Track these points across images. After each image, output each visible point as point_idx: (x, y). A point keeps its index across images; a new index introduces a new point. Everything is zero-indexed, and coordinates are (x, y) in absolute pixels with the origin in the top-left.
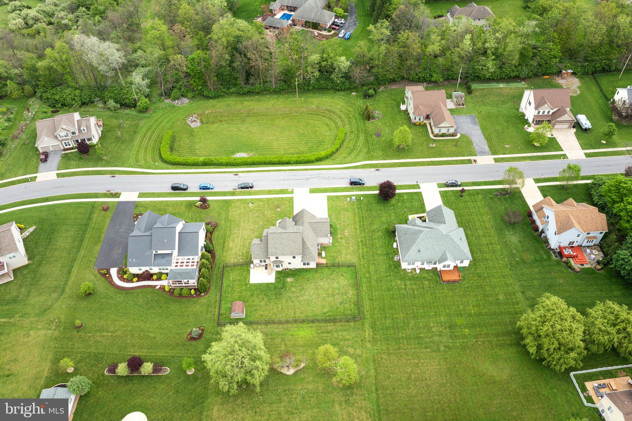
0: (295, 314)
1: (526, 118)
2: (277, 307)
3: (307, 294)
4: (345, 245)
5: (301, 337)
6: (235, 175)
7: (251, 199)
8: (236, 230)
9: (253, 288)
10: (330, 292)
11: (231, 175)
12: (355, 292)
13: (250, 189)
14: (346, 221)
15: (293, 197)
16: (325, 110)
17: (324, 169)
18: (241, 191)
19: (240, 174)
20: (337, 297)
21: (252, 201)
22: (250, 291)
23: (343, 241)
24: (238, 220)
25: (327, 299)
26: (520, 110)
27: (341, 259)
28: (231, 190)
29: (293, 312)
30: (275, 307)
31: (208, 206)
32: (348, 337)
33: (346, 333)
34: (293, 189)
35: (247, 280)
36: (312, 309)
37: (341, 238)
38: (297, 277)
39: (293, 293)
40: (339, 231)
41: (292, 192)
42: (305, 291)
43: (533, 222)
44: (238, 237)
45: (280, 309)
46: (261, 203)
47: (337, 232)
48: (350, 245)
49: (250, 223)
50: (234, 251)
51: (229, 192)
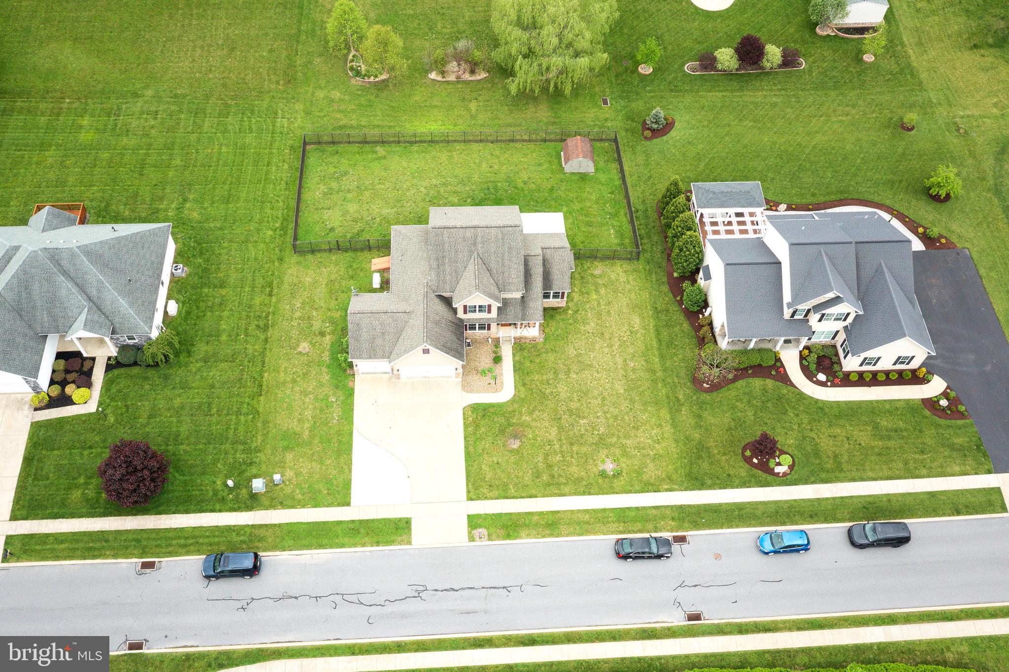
3: (423, 189)
4: (314, 313)
5: (436, 121)
6: (698, 618)
7: (612, 491)
8: (634, 370)
9: (553, 203)
10: (367, 194)
11: (711, 615)
14: (297, 396)
15: (470, 499)
18: (657, 531)
19: (678, 619)
20: (354, 185)
21: (604, 483)
22: (558, 198)
23: (317, 325)
25: (379, 180)
28: (697, 536)
29: (456, 158)
30: (496, 167)
31: (748, 453)
34: (472, 539)
35: (571, 221)
36: (411, 165)
37: (322, 334)
39: (455, 192)
40: (327, 357)
41: (474, 522)
42: (427, 195)
44: (623, 344)
46: (575, 470)
47: (332, 354)
48: (298, 314)
49: (596, 392)
50: (624, 301)
51: (696, 526)
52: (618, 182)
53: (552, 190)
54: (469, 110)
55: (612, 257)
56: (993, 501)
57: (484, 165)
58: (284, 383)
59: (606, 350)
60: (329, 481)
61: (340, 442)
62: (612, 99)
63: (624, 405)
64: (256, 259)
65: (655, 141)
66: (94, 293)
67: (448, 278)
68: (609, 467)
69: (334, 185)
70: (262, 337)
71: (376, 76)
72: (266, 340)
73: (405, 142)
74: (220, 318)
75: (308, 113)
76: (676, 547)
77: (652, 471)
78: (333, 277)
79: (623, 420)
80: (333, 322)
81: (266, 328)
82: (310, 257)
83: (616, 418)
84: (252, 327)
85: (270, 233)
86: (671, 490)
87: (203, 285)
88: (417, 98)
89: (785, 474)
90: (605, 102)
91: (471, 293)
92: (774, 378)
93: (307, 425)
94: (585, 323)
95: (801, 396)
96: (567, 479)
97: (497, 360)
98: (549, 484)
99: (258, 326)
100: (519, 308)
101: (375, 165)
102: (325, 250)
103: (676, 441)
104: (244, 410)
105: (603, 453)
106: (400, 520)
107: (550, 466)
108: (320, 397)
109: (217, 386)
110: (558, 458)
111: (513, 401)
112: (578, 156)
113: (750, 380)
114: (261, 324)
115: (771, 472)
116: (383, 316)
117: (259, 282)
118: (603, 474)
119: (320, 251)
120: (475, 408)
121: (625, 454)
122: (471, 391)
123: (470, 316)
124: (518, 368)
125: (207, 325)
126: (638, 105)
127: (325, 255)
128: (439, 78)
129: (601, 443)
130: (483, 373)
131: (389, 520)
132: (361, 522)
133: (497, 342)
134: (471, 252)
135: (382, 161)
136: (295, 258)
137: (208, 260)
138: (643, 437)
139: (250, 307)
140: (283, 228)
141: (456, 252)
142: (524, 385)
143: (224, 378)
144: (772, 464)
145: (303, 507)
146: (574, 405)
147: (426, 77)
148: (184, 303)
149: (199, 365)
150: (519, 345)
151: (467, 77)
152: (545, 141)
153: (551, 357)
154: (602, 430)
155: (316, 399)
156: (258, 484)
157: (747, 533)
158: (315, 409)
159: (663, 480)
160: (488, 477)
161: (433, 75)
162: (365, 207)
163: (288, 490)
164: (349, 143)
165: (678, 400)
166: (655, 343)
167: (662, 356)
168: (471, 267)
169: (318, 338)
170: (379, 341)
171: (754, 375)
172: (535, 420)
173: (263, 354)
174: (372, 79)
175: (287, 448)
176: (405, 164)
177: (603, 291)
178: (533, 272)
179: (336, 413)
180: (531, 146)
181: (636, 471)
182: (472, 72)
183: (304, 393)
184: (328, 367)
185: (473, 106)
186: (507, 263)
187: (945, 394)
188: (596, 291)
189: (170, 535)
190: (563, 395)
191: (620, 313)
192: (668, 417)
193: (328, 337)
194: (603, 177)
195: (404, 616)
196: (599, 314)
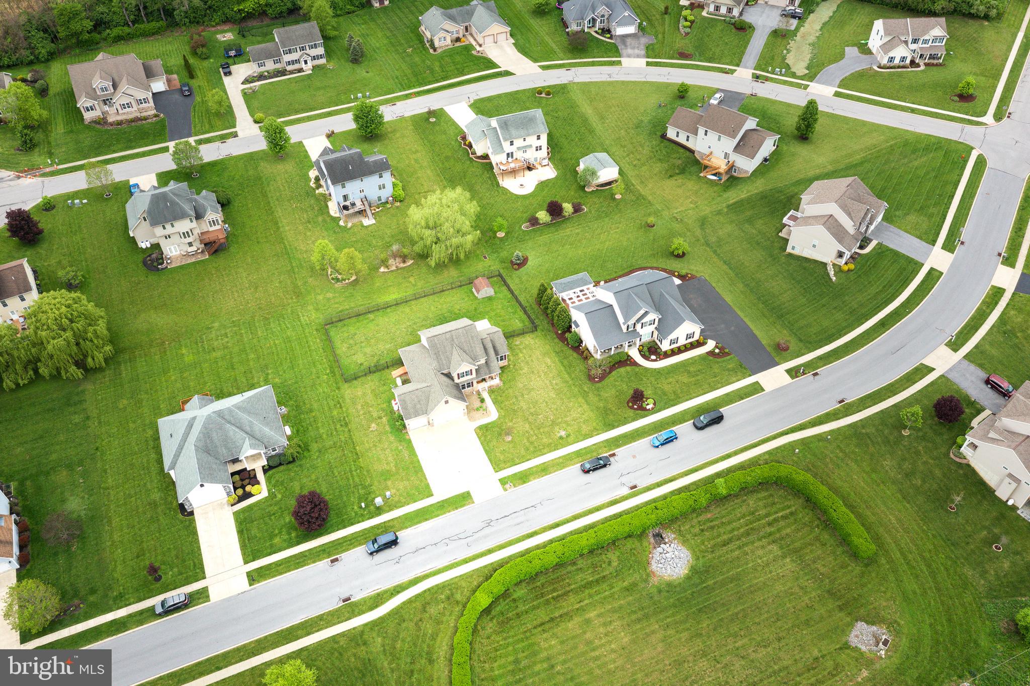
2: (437, 307)
3: (403, 330)
4: (371, 409)
5: (394, 293)
6: (635, 487)
7: (569, 444)
8: (556, 384)
9: (480, 315)
10: (373, 341)
11: (641, 485)
14: (380, 452)
15: (496, 471)
17: (466, 561)
19: (626, 491)
20: (363, 339)
21: (563, 442)
23: (375, 415)
24: (566, 401)
25: (375, 333)
27: (371, 383)
28: (620, 451)
29: (415, 309)
30: (439, 307)
31: (630, 404)
32: (336, 305)
34: (506, 490)
35: (493, 321)
36: (391, 319)
37: (380, 418)
40: (388, 428)
41: (503, 482)
44: (545, 373)
46: (545, 440)
47: (390, 425)
48: (361, 412)
49: (541, 401)
50: (538, 353)
51: (618, 446)
52: (510, 296)
53: (476, 309)
54: (410, 282)
55: (522, 333)
56: (756, 388)
57: (432, 308)
58: (370, 449)
59: (538, 379)
60: (417, 488)
61: (414, 467)
62: (488, 255)
63: (559, 402)
64: (324, 392)
65: (521, 270)
66: (248, 429)
67: (444, 362)
68: (563, 433)
69: (351, 342)
70: (346, 430)
71: (349, 279)
72: (349, 431)
73: (382, 309)
74: (317, 428)
75: (317, 310)
76: (612, 459)
77: (585, 429)
78: (373, 388)
79: (561, 409)
80: (383, 410)
81: (346, 425)
82: (354, 382)
83: (557, 410)
84: (338, 426)
85: (326, 377)
86: (598, 434)
87: (300, 414)
88: (378, 284)
89: (653, 409)
90: (485, 257)
91: (460, 365)
92: (630, 365)
93: (392, 465)
94: (521, 369)
95: (646, 369)
96: (543, 446)
97: (482, 401)
98: (535, 452)
99: (341, 425)
100: (486, 369)
101: (371, 325)
102: (362, 376)
103: (592, 410)
104: (353, 469)
105: (557, 428)
106: (464, 493)
107: (532, 443)
108: (393, 448)
109: (332, 461)
110: (535, 438)
111: (499, 418)
112: (484, 287)
113: (618, 370)
114: (343, 423)
115: (645, 409)
116: (416, 392)
117: (332, 403)
118: (561, 438)
119: (359, 377)
120: (480, 428)
121: (568, 425)
122: (475, 420)
123: (462, 380)
124: (495, 402)
125: (312, 434)
126: (504, 254)
127: (363, 378)
128: (386, 270)
129: (554, 423)
130: (477, 409)
131: (458, 495)
132: (443, 501)
133: (478, 393)
134: (452, 345)
135: (374, 322)
136: (346, 385)
137: (296, 401)
138: (574, 415)
139: (332, 417)
140: (333, 372)
141: (444, 347)
142: (502, 409)
143: (335, 456)
144: (644, 405)
145: (408, 504)
146: (532, 410)
147: (378, 271)
148: (293, 427)
149: (317, 454)
150: (491, 391)
151: (402, 265)
152: (461, 286)
153: (511, 391)
154: (552, 417)
155: (391, 450)
156: (379, 501)
157: (644, 443)
158: (393, 455)
159: (593, 431)
160: (501, 458)
161: (382, 269)
162: (375, 348)
163: (396, 499)
164: (350, 318)
165: (585, 391)
166: (562, 368)
167: (568, 373)
168: (455, 352)
169: (379, 421)
170: (418, 406)
171: (619, 367)
172: (514, 424)
173: (351, 437)
174: (347, 281)
175: (385, 480)
176: (387, 320)
177: (524, 351)
178: (487, 347)
179: (406, 454)
180: (454, 290)
181: (577, 431)
182: (404, 262)
183: (383, 449)
184: (391, 433)
185: (412, 279)
186: (473, 345)
187: (716, 347)
188: (521, 352)
189: (340, 541)
190: (525, 407)
191: (538, 359)
192: (583, 401)
193: (384, 418)
194: (500, 295)
195: (486, 537)
196: (527, 363)
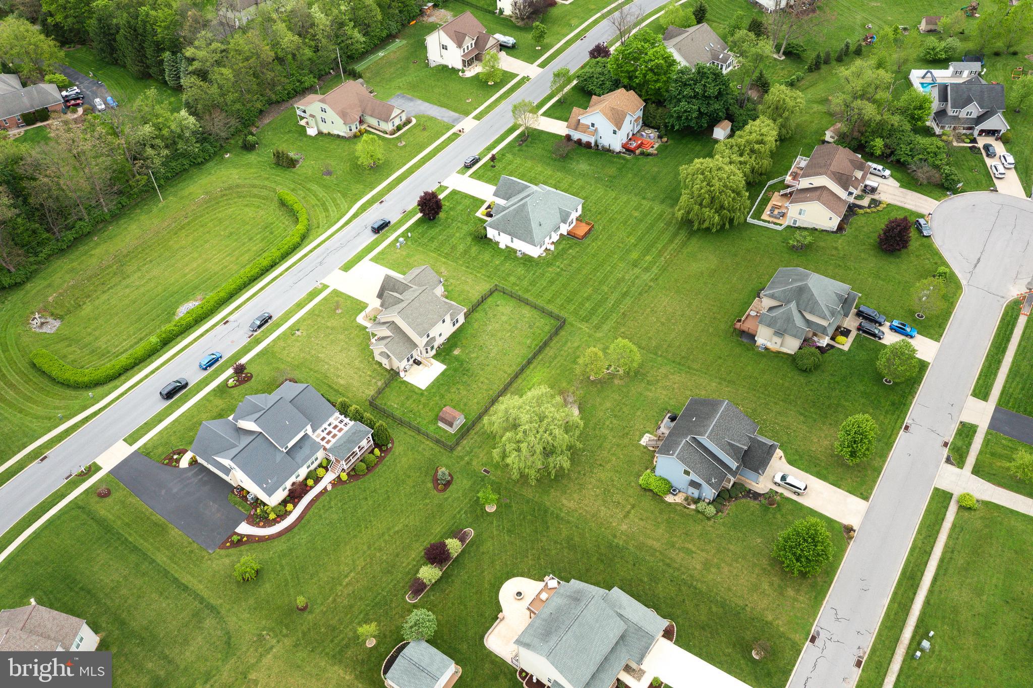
0: (505, 372)
1: (450, 67)
2: (482, 383)
3: (491, 347)
4: (458, 282)
6: (225, 323)
7: (290, 328)
8: (324, 366)
9: (434, 390)
10: (509, 327)
11: (220, 327)
12: (528, 307)
13: (270, 322)
15: (335, 289)
16: (221, 191)
17: (324, 241)
18: (262, 331)
19: (231, 318)
20: (519, 326)
21: (294, 329)
22: (434, 396)
23: (451, 281)
24: (308, 357)
25: (513, 335)
26: (433, 65)
27: (475, 296)
28: (245, 341)
29: (501, 372)
30: (480, 384)
31: (250, 373)
32: (576, 344)
33: (569, 344)
34: (321, 284)
35: (416, 390)
36: (514, 354)
38: (459, 343)
41: (325, 286)
42: (486, 347)
43: (579, 142)
44: (337, 369)
45: (486, 381)
46: (309, 322)
48: (463, 278)
49: (328, 346)
50: (356, 384)
51: (249, 343)
55: (380, 392)
56: (131, 440)
58: (436, 263)
60: (384, 259)
61: (395, 267)
63: (313, 353)
68: (298, 333)
69: (526, 320)
70: (464, 265)
72: (461, 266)
75: (590, 335)
76: (251, 333)
77: (281, 344)
78: (471, 295)
79: (308, 348)
81: (467, 268)
83: (312, 347)
86: (269, 345)
89: (228, 381)
94: (361, 362)
96: (308, 318)
103: (282, 359)
105: (305, 334)
107: (319, 316)
110: (319, 320)
111: (355, 319)
115: (234, 377)
118: (298, 330)
120: (365, 307)
121: (296, 340)
122: (372, 309)
129: (309, 336)
131: (352, 267)
132: (360, 260)
142: (357, 326)
144: (236, 380)
145: (382, 250)
146: (331, 336)
153: (358, 341)
154: (313, 339)
157: (228, 355)
163: (392, 249)
172: (339, 321)
177: (368, 378)
181: (287, 339)
188: (370, 376)
191: (352, 378)
195: (318, 257)
196: (359, 369)
